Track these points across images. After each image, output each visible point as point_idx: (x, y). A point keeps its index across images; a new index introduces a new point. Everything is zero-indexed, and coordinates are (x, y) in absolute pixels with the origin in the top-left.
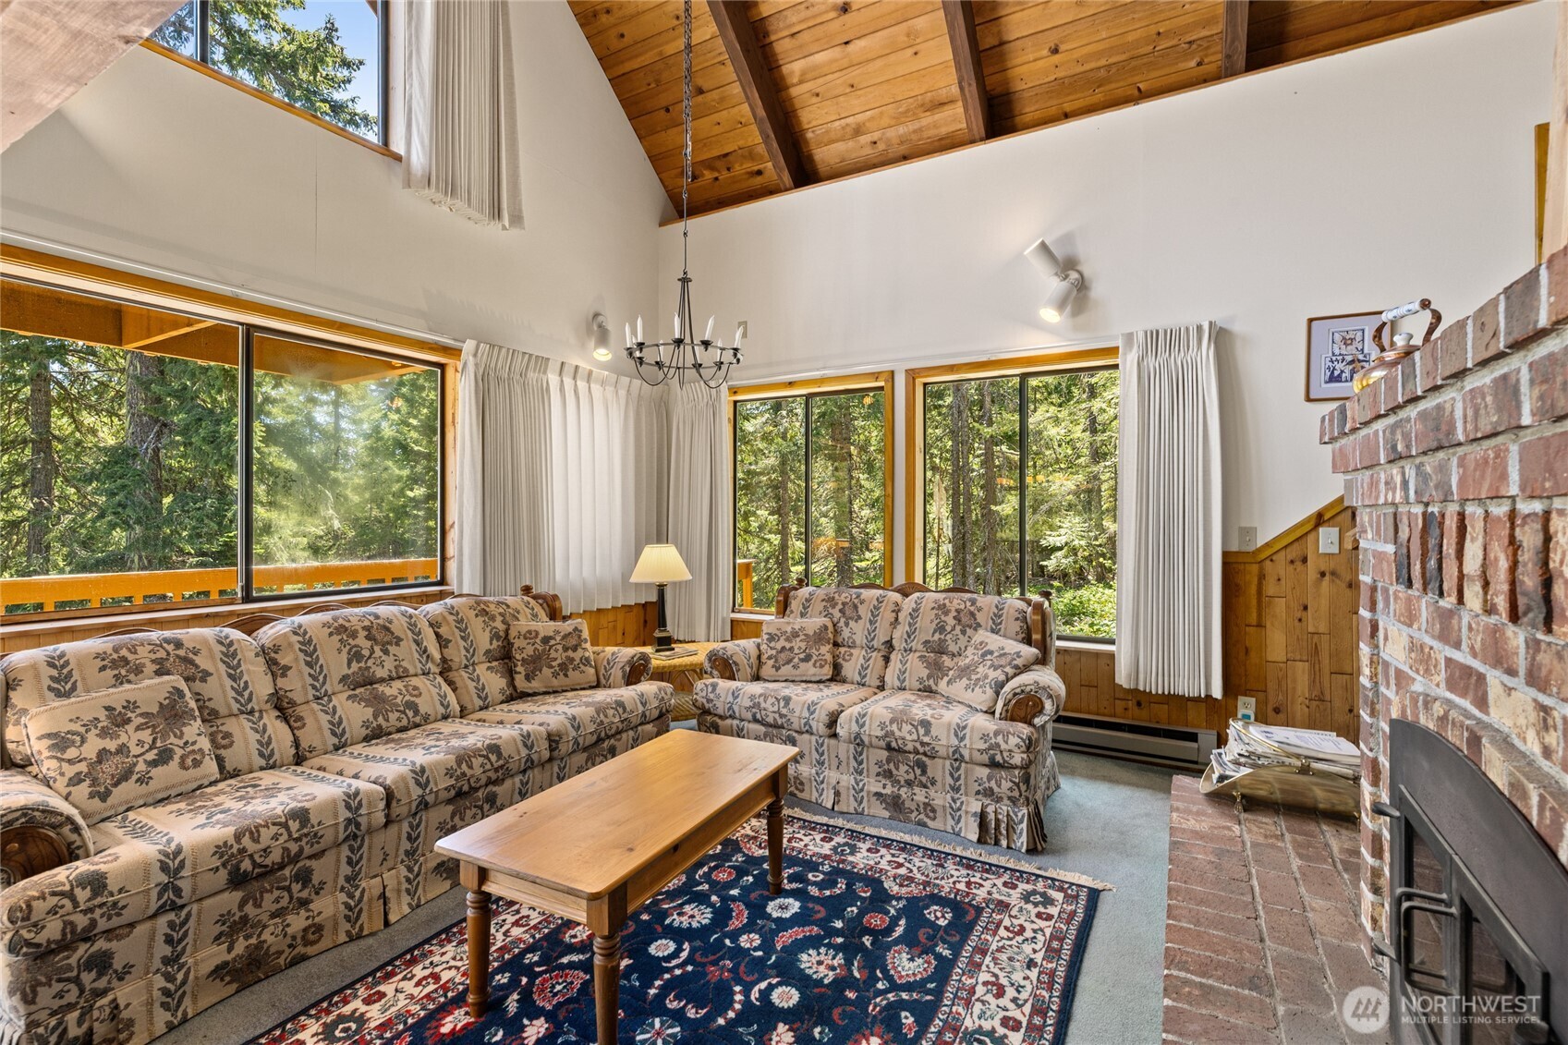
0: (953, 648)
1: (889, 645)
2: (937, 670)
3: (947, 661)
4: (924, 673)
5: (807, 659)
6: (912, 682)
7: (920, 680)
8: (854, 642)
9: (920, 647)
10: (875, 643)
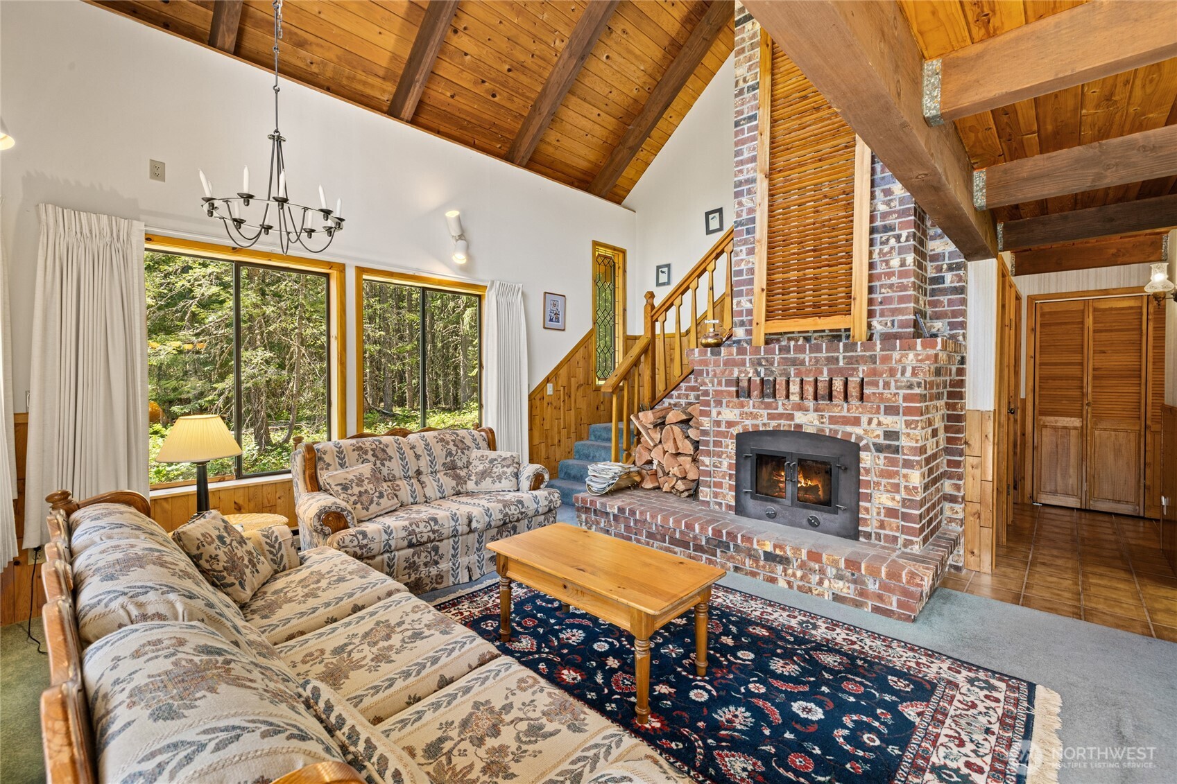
0: (460, 464)
1: (419, 473)
2: (460, 480)
3: (463, 473)
4: (454, 483)
5: (381, 496)
6: (449, 491)
7: (453, 488)
8: (394, 476)
9: (442, 468)
10: (410, 473)
